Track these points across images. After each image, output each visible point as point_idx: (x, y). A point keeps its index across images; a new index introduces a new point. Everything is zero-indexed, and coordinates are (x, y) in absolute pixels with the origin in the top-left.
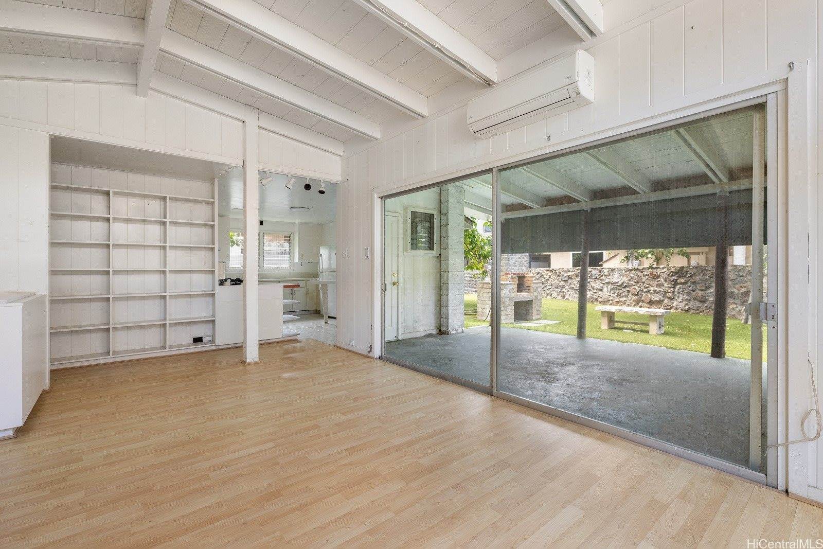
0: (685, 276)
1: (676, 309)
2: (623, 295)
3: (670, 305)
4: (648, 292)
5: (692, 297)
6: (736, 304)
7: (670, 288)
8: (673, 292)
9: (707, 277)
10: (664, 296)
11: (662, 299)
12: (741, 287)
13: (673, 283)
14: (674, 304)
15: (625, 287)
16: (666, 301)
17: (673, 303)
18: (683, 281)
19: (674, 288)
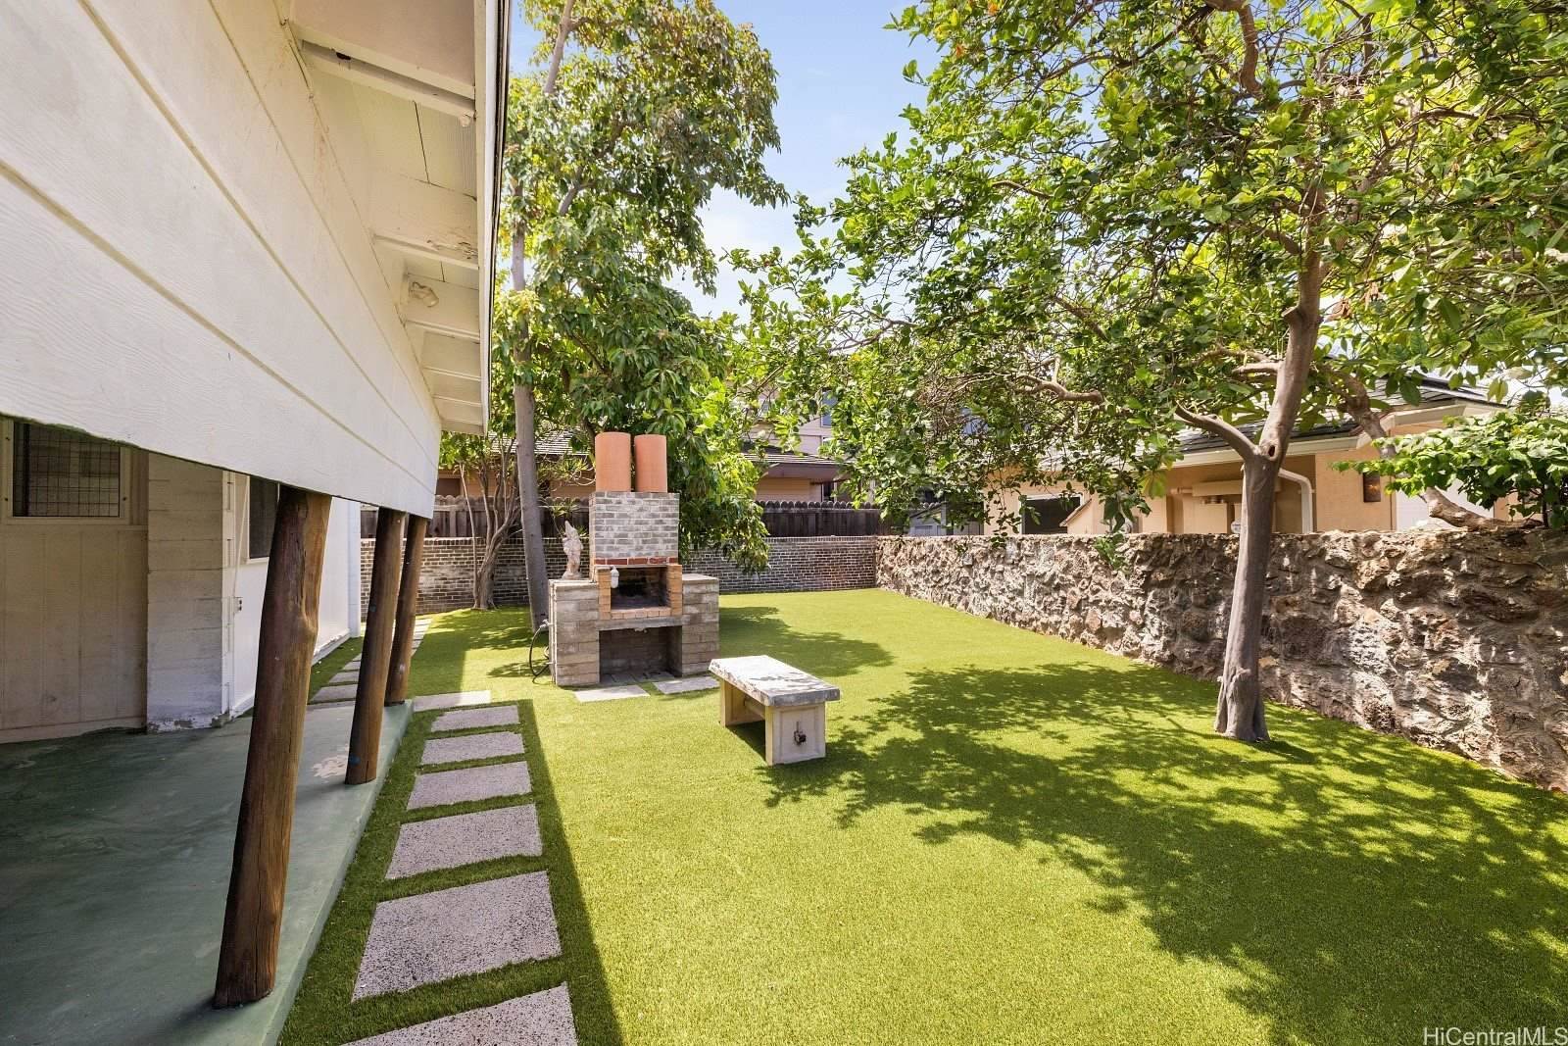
0: (1166, 564)
1: (1148, 657)
2: (1054, 607)
3: (1136, 644)
4: (1096, 602)
5: (1180, 624)
6: (1276, 656)
7: (1137, 595)
8: (1142, 608)
9: (1209, 570)
10: (1125, 617)
11: (1122, 623)
12: (1287, 604)
13: (1141, 582)
14: (1145, 640)
15: (1058, 588)
16: (1129, 631)
17: (1142, 638)
18: (1161, 577)
19: (1145, 596)
